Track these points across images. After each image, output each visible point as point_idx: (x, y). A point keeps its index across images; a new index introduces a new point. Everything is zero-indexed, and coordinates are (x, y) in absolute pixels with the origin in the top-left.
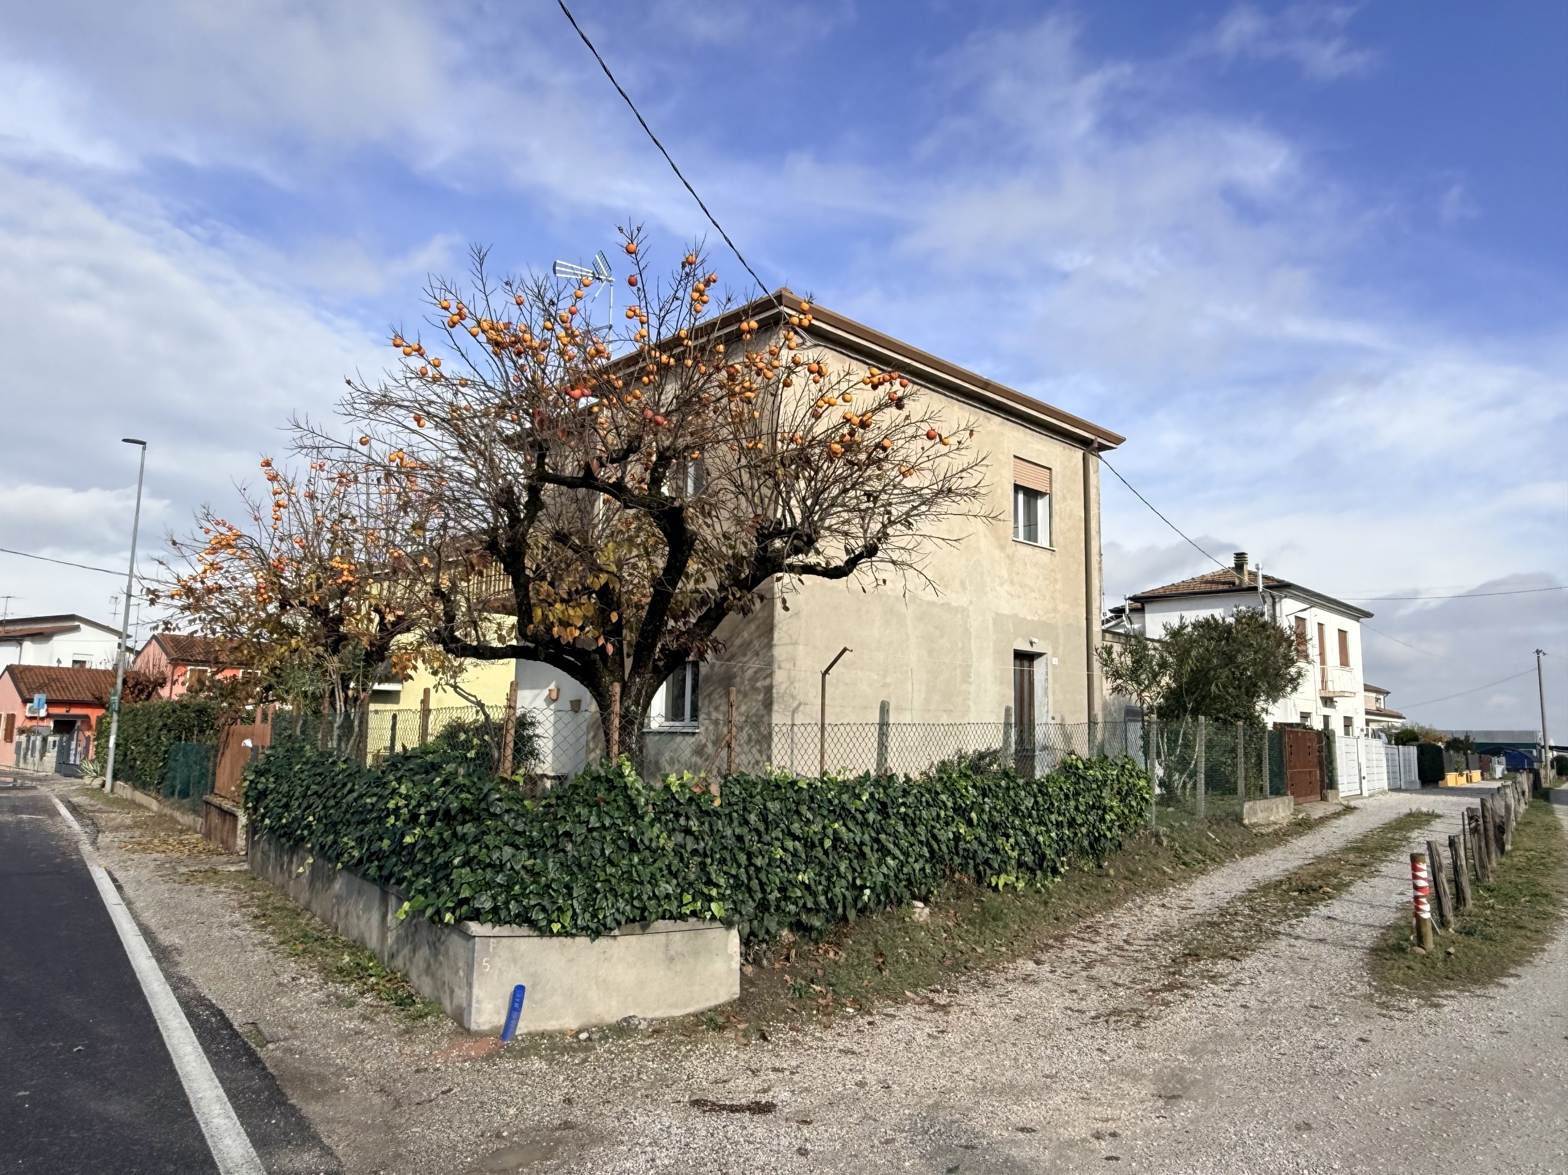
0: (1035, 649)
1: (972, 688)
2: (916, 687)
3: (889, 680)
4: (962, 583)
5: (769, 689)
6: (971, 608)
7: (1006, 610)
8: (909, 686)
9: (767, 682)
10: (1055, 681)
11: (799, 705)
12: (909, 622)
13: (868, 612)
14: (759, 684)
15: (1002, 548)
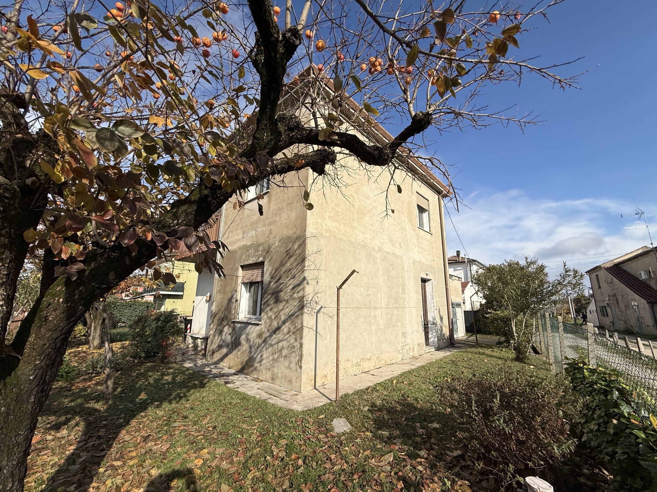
0: (428, 277)
1: (406, 296)
2: (383, 296)
3: (370, 292)
4: (400, 244)
5: (302, 299)
6: (404, 257)
7: (417, 259)
8: (379, 296)
9: (301, 294)
10: (436, 292)
11: (321, 307)
12: (378, 261)
13: (359, 254)
14: (295, 295)
15: (414, 231)
